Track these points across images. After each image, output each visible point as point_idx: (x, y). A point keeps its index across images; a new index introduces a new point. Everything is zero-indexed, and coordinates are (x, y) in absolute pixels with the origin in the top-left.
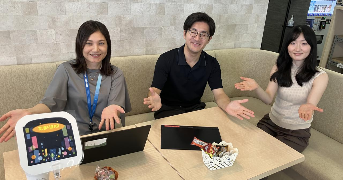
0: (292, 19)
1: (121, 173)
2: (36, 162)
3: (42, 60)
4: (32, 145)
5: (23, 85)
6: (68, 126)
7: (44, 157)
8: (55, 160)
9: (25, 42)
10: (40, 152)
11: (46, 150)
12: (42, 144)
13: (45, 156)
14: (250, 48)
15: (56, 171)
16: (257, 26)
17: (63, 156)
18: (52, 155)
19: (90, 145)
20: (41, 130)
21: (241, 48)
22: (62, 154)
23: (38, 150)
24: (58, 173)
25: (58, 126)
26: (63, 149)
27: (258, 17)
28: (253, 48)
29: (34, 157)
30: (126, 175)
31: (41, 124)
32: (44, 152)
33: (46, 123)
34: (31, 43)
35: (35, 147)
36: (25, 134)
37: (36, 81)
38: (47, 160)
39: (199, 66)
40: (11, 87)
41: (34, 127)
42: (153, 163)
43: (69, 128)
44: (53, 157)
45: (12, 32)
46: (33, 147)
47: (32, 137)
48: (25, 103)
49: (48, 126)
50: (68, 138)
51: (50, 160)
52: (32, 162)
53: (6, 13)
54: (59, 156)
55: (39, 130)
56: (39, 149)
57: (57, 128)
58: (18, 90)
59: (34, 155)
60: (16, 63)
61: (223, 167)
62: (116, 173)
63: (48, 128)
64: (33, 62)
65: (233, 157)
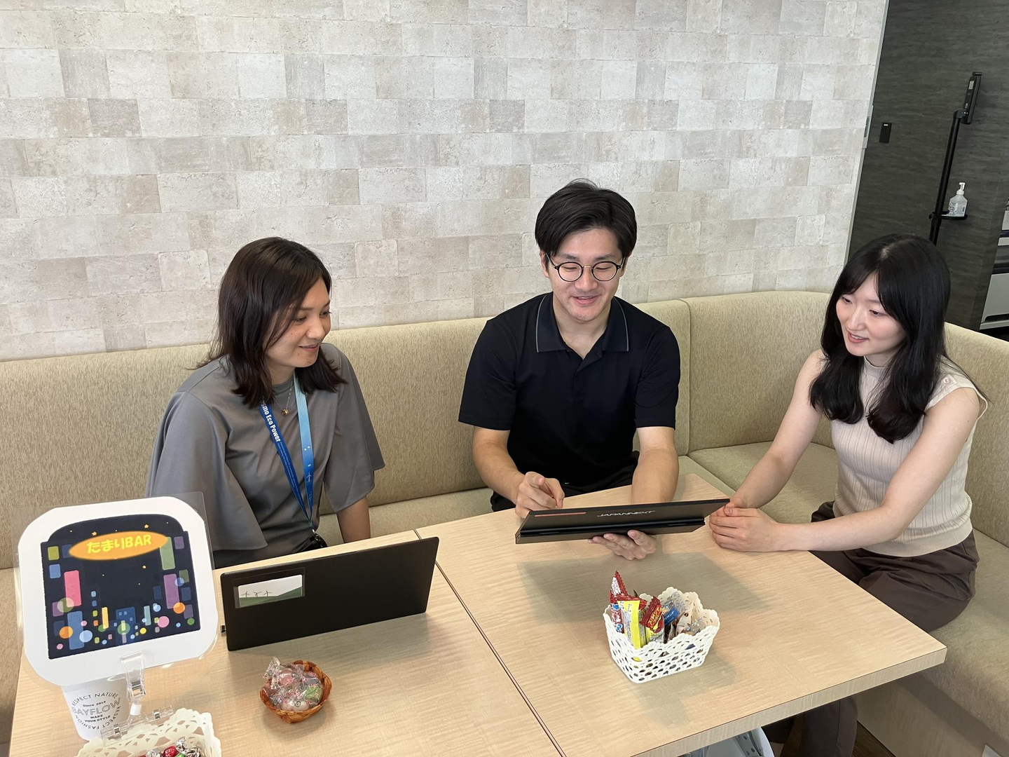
0: (960, 192)
1: (346, 680)
2: (72, 647)
3: (174, 338)
4: (64, 596)
5: (116, 408)
6: (179, 540)
7: (96, 633)
8: (129, 641)
9: (126, 287)
10: (88, 617)
11: (105, 610)
12: (94, 594)
13: (99, 629)
14: (807, 291)
15: (131, 674)
16: (827, 222)
17: (157, 630)
18: (124, 627)
19: (253, 595)
20: (93, 551)
21: (773, 290)
22: (154, 625)
23: (80, 613)
24: (138, 682)
25: (149, 541)
26: (157, 608)
27: (829, 193)
28: (813, 290)
29: (67, 632)
30: (360, 689)
31: (97, 535)
32: (99, 618)
33: (113, 532)
34: (142, 291)
35: (71, 601)
36: (46, 563)
37: (154, 396)
38: (104, 642)
39: (604, 352)
40: (84, 413)
41: (74, 543)
42: (448, 652)
43: (180, 546)
44: (124, 634)
45: (91, 262)
46: (65, 603)
47: (66, 574)
48: (122, 461)
49: (116, 541)
50: (175, 575)
51: (116, 642)
52: (60, 647)
53: (74, 210)
54: (143, 631)
55: (89, 552)
56: (85, 609)
57: (144, 546)
58: (104, 424)
59: (66, 625)
60: (103, 347)
61: (673, 671)
62: (326, 681)
63: (117, 545)
64: (148, 344)
65: (705, 640)
